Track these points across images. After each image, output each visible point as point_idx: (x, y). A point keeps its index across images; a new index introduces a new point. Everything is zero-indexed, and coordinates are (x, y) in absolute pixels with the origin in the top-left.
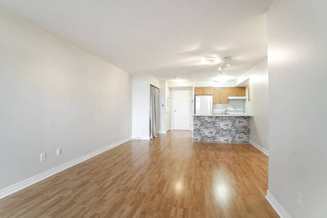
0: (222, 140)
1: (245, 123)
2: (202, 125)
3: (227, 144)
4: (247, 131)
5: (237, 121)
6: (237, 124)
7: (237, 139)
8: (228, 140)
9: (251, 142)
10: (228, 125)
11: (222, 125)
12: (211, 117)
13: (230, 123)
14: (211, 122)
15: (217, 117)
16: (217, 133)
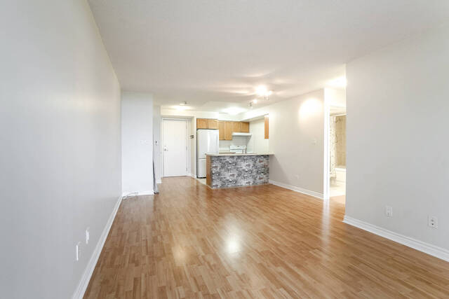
0: (243, 183)
1: (265, 162)
2: (222, 167)
3: (249, 187)
4: (266, 171)
5: (258, 160)
6: (258, 164)
7: (258, 181)
8: (249, 182)
9: (271, 182)
10: (249, 165)
11: (244, 165)
12: (233, 157)
13: (251, 163)
14: (233, 163)
15: (239, 157)
16: (239, 175)
